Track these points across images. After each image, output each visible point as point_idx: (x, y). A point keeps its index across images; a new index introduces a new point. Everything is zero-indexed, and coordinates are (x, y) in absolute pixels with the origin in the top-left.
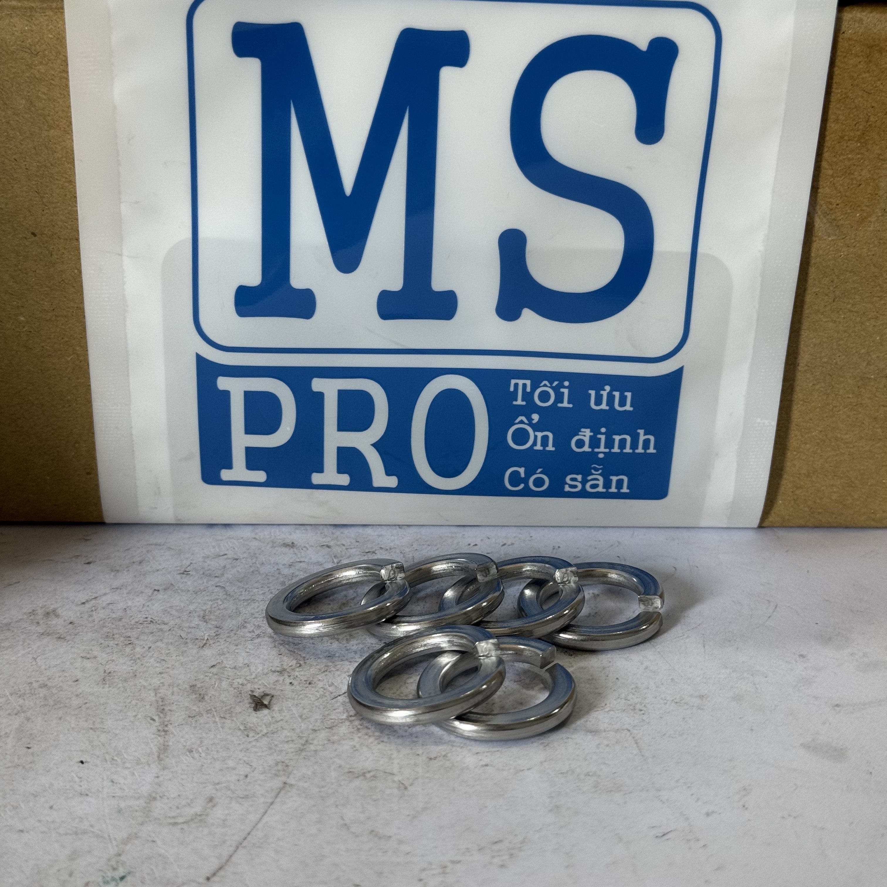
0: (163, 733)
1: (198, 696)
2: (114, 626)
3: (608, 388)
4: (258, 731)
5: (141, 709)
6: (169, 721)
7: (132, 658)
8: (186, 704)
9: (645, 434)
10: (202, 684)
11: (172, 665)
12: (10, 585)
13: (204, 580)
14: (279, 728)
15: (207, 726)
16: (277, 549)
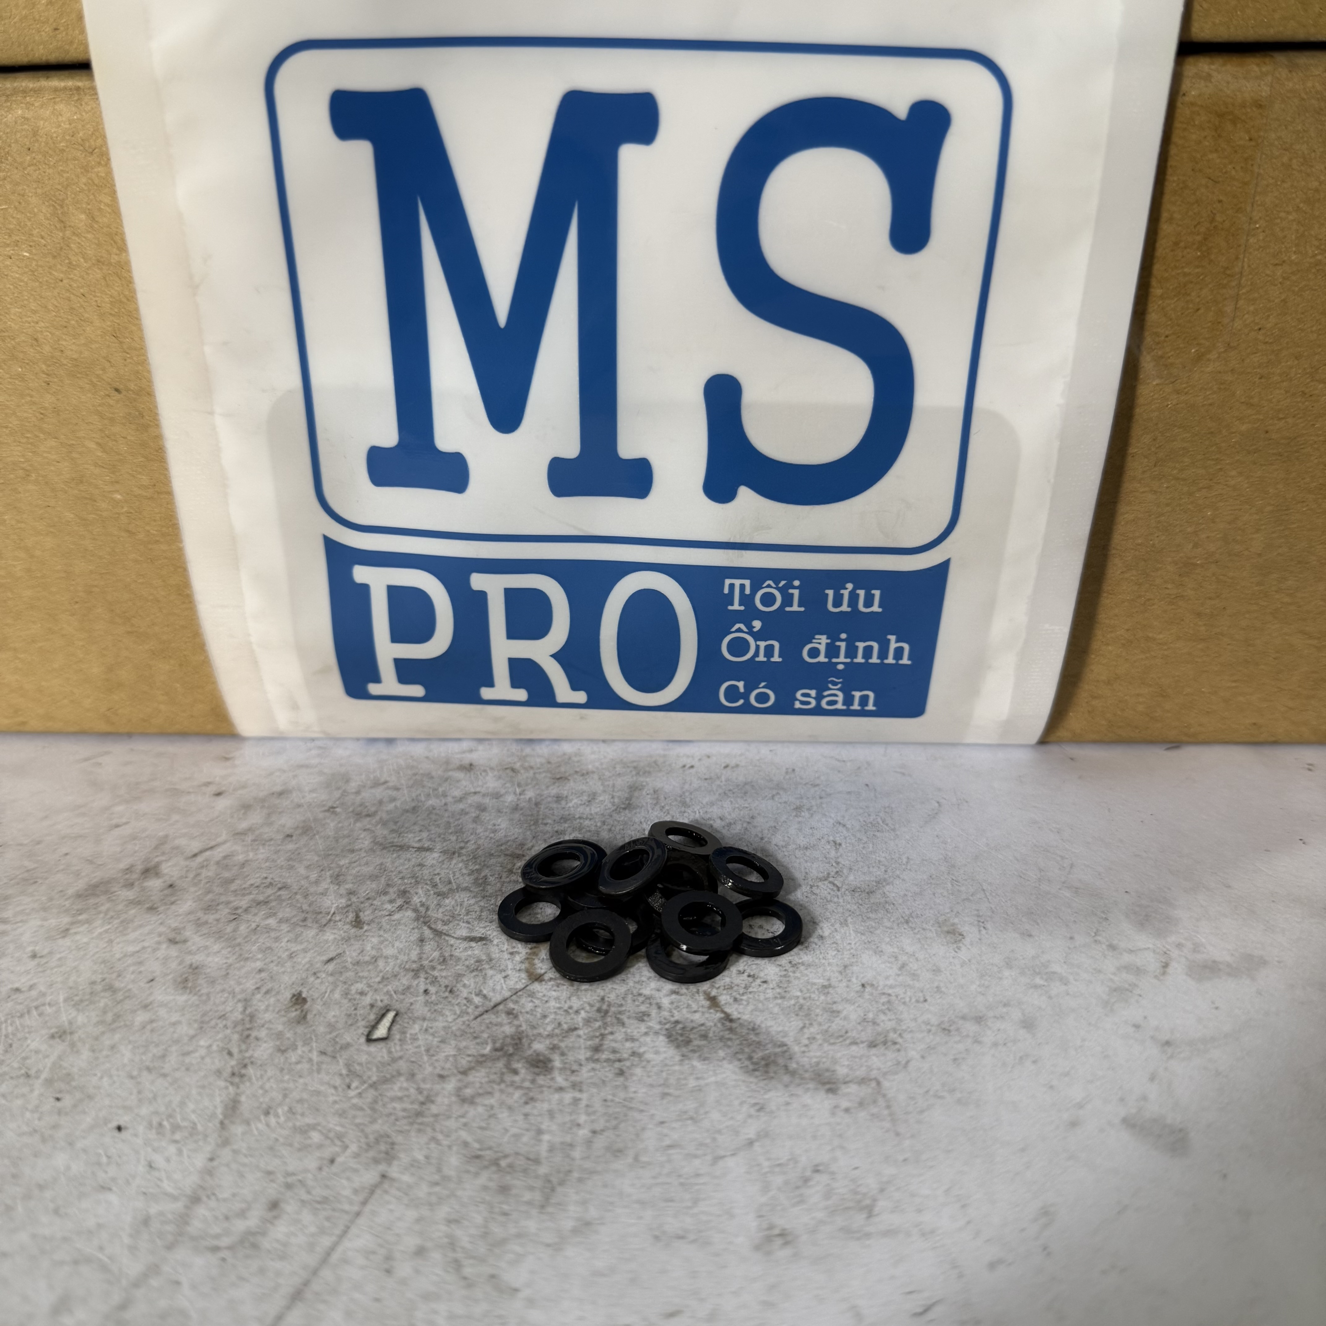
0: (238, 1080)
2: (222, 891)
3: (851, 587)
4: (365, 1077)
5: (220, 1035)
6: (252, 1056)
7: (230, 943)
9: (899, 640)
10: (308, 994)
12: (117, 826)
13: (352, 820)
14: (395, 1073)
15: (299, 1067)
16: (450, 773)
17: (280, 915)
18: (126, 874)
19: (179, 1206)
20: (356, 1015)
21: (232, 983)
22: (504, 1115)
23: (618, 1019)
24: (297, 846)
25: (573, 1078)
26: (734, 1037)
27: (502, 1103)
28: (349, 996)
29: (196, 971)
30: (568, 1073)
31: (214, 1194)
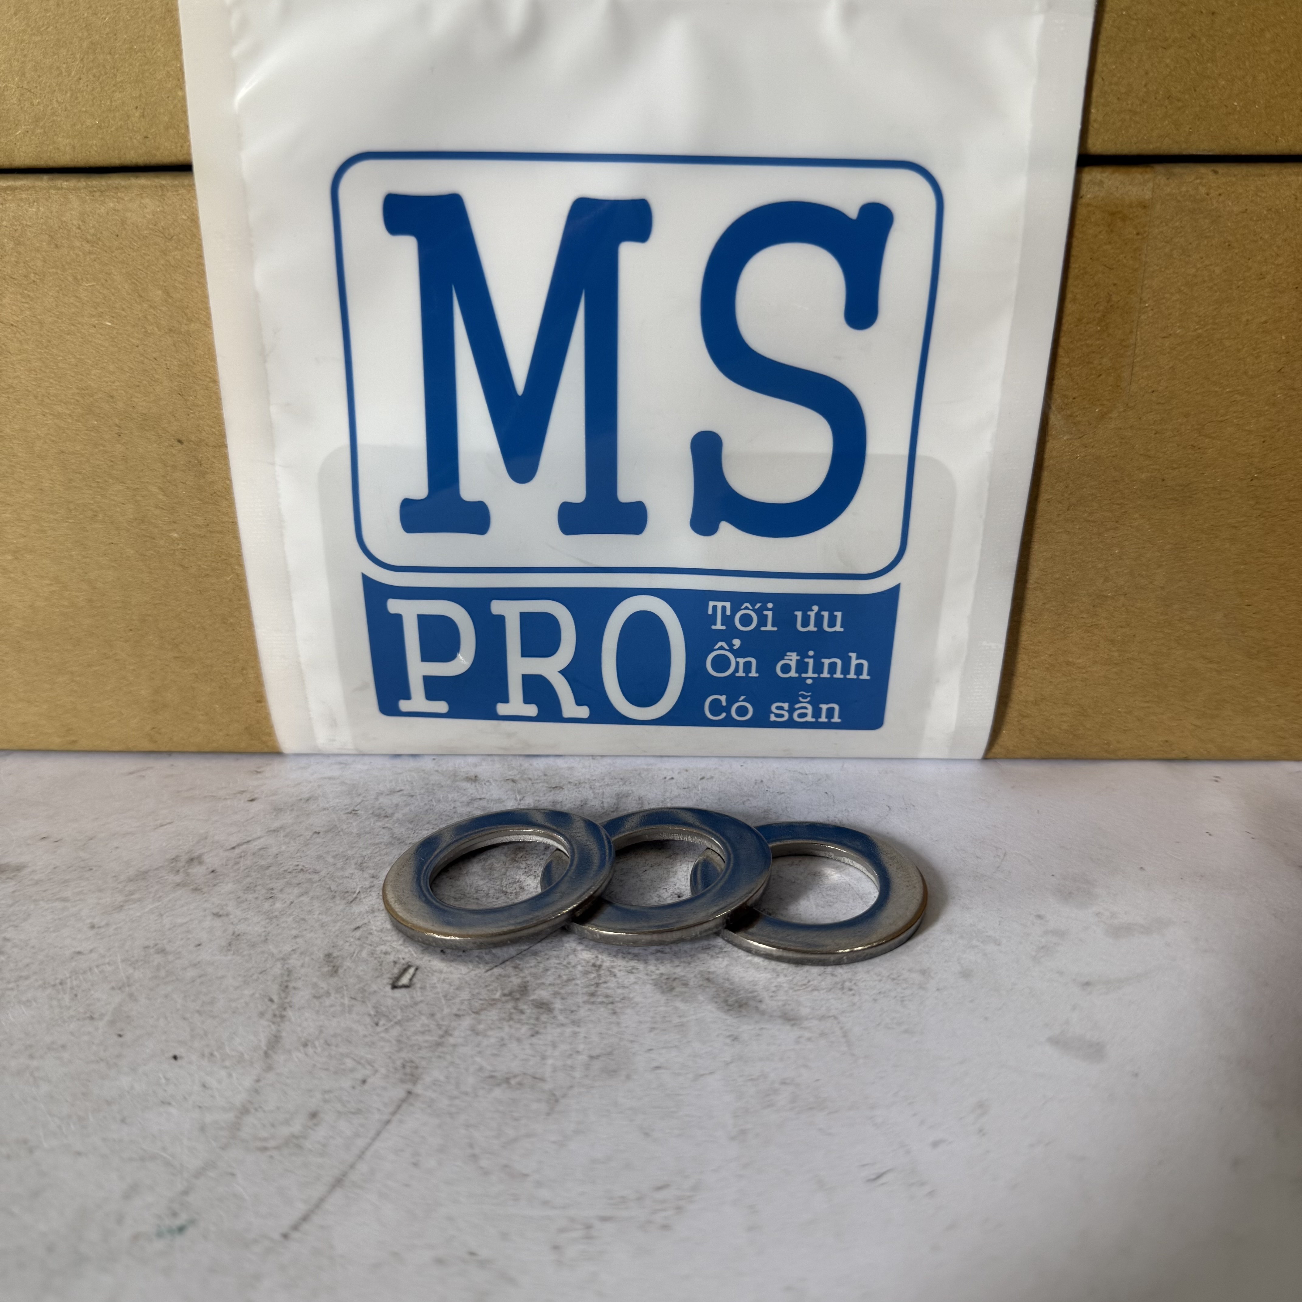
0: (279, 1020)
1: (330, 968)
2: (259, 876)
3: (816, 608)
4: (391, 1017)
5: (261, 986)
6: (291, 1002)
7: (268, 916)
8: (315, 980)
9: (857, 658)
10: (338, 954)
11: (312, 926)
12: (162, 826)
13: (372, 820)
14: (417, 1014)
15: (332, 1009)
16: (458, 783)
17: (311, 894)
18: (172, 863)
19: (230, 1116)
20: (381, 969)
21: (271, 947)
22: (514, 1046)
23: (610, 971)
24: (324, 840)
25: (573, 1017)
26: (711, 986)
27: (511, 1036)
28: (375, 956)
29: (239, 937)
30: (568, 1012)
31: (261, 1107)
